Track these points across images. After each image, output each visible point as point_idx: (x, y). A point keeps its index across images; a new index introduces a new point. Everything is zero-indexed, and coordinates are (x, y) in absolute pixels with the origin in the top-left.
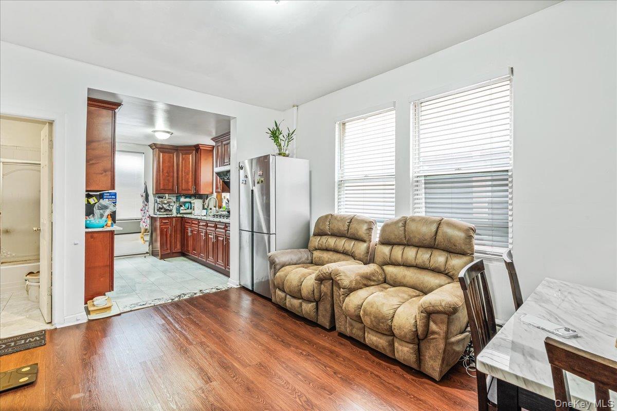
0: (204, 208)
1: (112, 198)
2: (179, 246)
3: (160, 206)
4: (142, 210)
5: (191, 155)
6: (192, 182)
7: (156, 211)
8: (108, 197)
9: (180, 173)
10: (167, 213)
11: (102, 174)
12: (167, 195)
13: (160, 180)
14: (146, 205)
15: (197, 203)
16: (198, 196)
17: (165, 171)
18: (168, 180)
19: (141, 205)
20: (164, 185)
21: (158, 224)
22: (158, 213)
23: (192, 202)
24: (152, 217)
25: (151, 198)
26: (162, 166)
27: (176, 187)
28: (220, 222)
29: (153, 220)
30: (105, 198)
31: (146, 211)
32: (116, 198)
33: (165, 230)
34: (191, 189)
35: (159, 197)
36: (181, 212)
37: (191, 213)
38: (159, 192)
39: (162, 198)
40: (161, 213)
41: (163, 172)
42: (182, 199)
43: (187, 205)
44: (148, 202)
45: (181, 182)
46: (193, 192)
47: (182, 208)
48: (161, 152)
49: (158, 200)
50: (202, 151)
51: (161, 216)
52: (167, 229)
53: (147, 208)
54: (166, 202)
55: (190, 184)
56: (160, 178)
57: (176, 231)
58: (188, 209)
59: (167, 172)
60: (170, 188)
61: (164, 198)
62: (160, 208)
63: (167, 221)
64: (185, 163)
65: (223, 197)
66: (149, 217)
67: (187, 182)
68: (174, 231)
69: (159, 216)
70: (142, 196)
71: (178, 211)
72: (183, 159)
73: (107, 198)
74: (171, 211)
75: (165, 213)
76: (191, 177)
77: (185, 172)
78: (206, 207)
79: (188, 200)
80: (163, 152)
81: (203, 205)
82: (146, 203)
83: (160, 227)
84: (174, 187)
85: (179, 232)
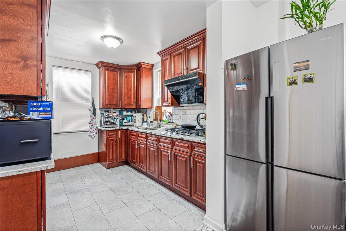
0: (143, 121)
1: (44, 111)
2: (123, 157)
3: (106, 119)
4: (90, 123)
5: (132, 74)
6: (134, 97)
7: (103, 124)
8: (38, 109)
9: (123, 90)
10: (112, 126)
11: (18, 62)
12: (112, 109)
13: (106, 95)
14: (94, 119)
15: (138, 117)
16: (138, 110)
17: (110, 88)
18: (113, 96)
19: (89, 119)
20: (109, 101)
21: (105, 136)
22: (105, 126)
23: (134, 115)
24: (99, 130)
25: (98, 112)
26: (108, 83)
27: (119, 103)
28: (182, 140)
29: (100, 132)
30: (33, 111)
31: (93, 124)
32: (51, 110)
33: (112, 142)
34: (133, 104)
35: (106, 111)
36: (124, 124)
37: (132, 125)
38: (105, 107)
39: (108, 112)
40: (107, 126)
41: (108, 88)
42: (125, 113)
43: (129, 118)
44: (95, 116)
45: (124, 98)
46: (134, 106)
47: (125, 121)
48: (106, 70)
49: (105, 114)
50: (143, 69)
51: (108, 129)
52: (113, 140)
53: (94, 121)
54: (111, 116)
55: (132, 99)
56: (106, 93)
57: (121, 143)
58: (129, 121)
59: (112, 89)
60: (114, 103)
61: (110, 112)
62: (106, 121)
63: (113, 134)
64: (127, 81)
65: (163, 111)
66: (97, 129)
67: (129, 98)
68: (120, 143)
69: (106, 129)
70: (90, 110)
71: (121, 124)
72: (126, 77)
73: (35, 111)
74: (115, 124)
75: (111, 126)
76: (133, 93)
77: (127, 89)
78: (145, 120)
79: (129, 114)
80: (108, 70)
81: (143, 118)
82: (93, 116)
83: (107, 139)
84: (118, 102)
85: (123, 143)
